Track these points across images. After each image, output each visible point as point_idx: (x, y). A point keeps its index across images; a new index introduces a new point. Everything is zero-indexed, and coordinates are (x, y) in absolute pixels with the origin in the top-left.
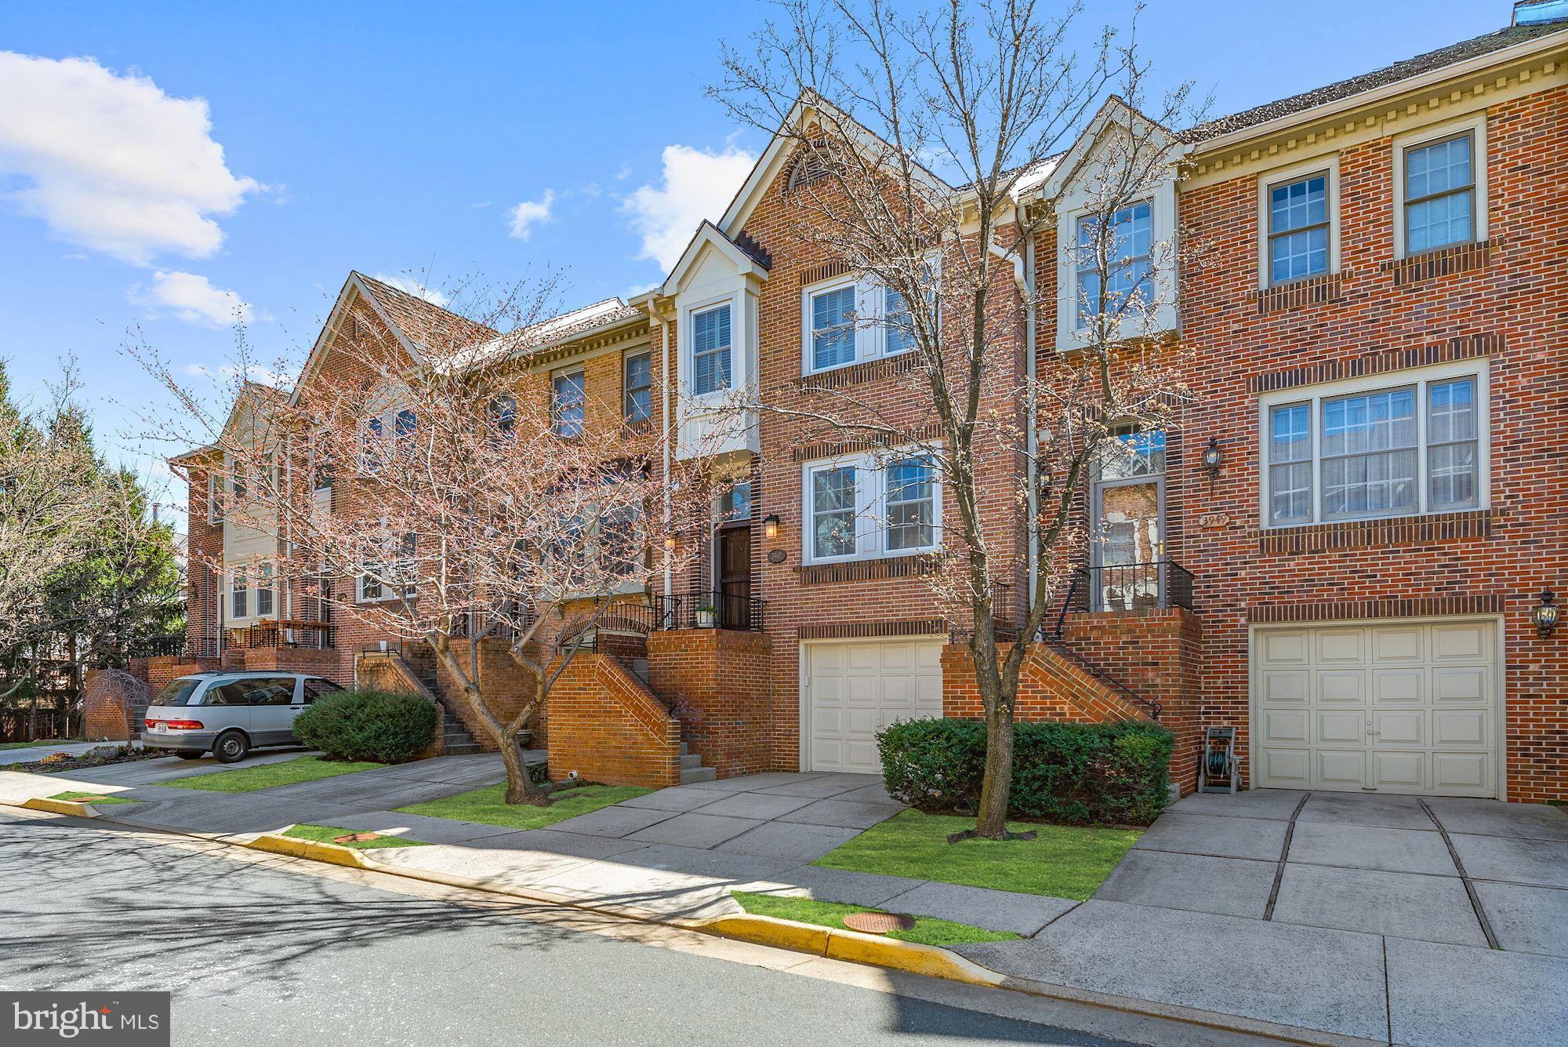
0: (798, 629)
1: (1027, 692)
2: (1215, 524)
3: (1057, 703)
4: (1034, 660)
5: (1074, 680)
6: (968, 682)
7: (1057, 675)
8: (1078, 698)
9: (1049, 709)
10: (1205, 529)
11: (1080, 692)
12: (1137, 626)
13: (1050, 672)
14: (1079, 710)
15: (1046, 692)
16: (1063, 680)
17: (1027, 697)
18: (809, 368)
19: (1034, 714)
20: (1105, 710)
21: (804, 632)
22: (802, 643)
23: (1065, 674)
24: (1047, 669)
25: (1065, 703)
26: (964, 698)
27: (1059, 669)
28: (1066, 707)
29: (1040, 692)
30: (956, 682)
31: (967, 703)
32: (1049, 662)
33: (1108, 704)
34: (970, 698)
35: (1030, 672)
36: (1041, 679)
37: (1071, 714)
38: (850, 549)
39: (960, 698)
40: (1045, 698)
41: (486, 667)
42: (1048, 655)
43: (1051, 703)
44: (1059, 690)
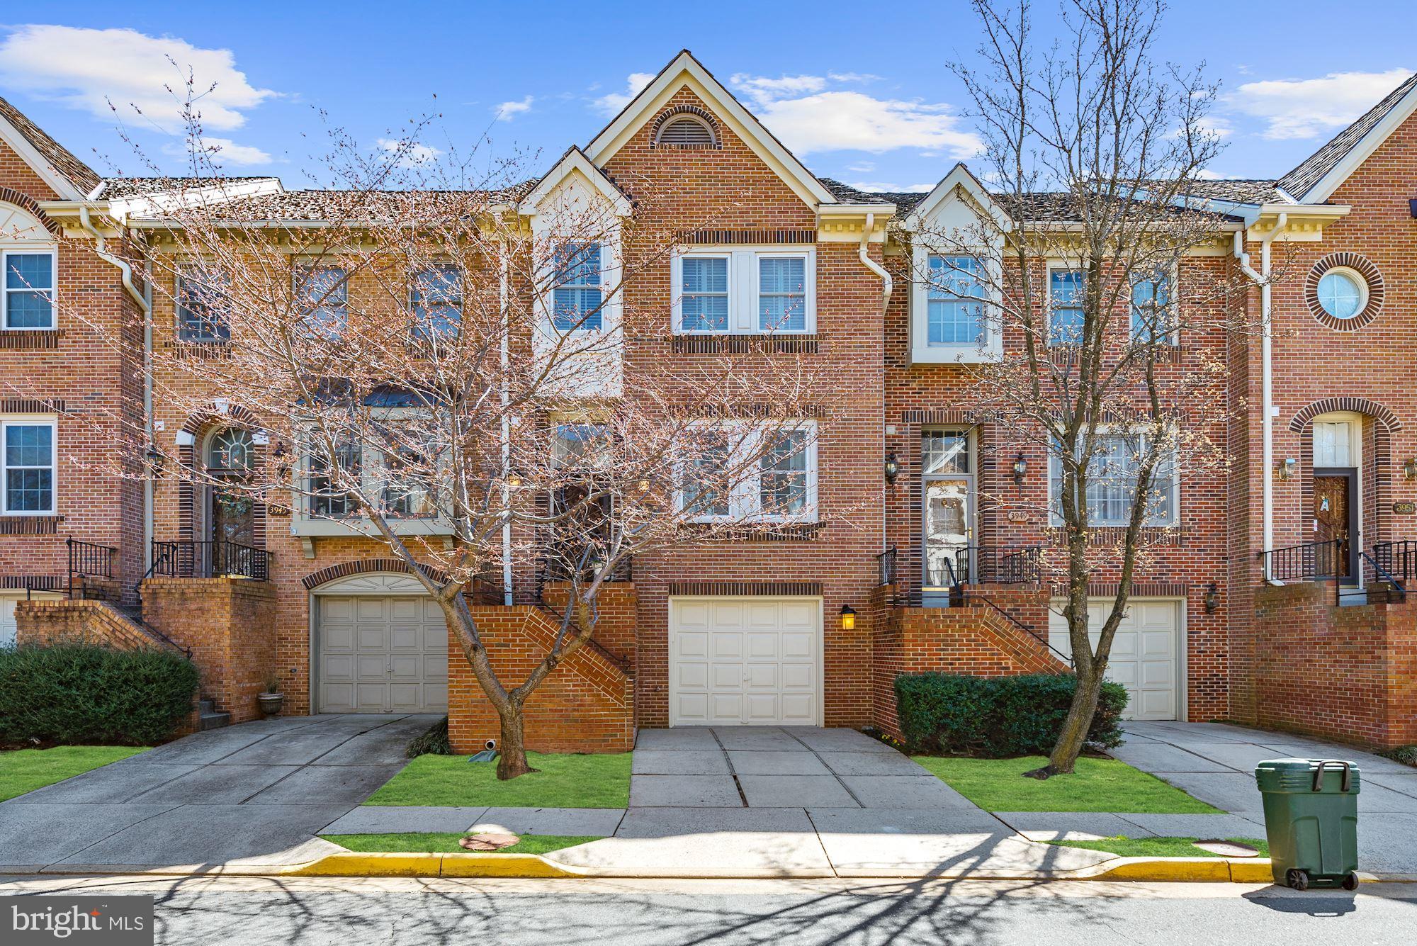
0: (670, 585)
1: (978, 650)
2: (1019, 519)
3: (1003, 659)
4: (985, 623)
5: (1017, 640)
6: (927, 641)
7: (1003, 636)
8: (1019, 654)
9: (996, 664)
10: (1011, 522)
11: (1022, 650)
12: (1019, 597)
13: (998, 633)
14: (1020, 665)
15: (994, 649)
16: (1008, 640)
17: (978, 654)
18: (678, 329)
19: (983, 668)
20: (1041, 664)
21: (675, 589)
22: (671, 598)
23: (1009, 635)
24: (995, 631)
25: (1009, 659)
26: (924, 655)
27: (1004, 631)
28: (1010, 663)
29: (989, 650)
30: (916, 641)
31: (926, 659)
32: (997, 625)
33: (1043, 659)
34: (929, 655)
35: (981, 633)
36: (990, 639)
37: (1014, 668)
38: (722, 509)
39: (920, 654)
40: (993, 654)
41: (235, 615)
42: (995, 619)
43: (998, 659)
44: (1003, 648)
